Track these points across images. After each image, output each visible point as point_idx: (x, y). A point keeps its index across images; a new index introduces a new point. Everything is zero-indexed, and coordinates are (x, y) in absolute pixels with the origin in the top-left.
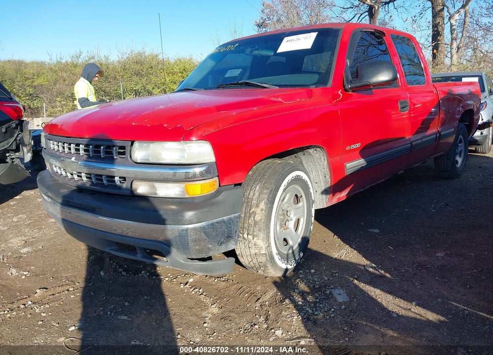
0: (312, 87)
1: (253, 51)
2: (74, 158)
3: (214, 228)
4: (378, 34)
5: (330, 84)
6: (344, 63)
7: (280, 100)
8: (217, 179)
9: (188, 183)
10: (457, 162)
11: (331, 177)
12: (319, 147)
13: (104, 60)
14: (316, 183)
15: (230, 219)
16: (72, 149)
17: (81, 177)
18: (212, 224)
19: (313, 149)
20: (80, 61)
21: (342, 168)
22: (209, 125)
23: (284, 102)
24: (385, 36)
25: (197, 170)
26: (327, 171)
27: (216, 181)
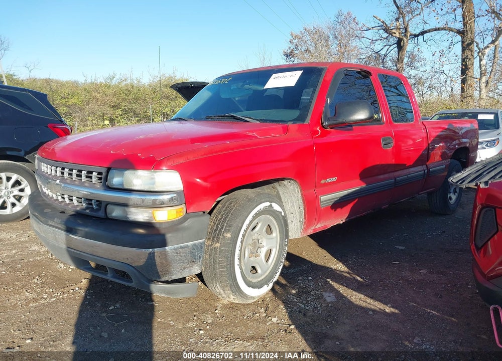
0: (290, 124)
1: (243, 85)
2: (59, 180)
3: (177, 253)
4: (364, 74)
5: (308, 121)
6: (325, 101)
7: (255, 134)
8: (184, 206)
9: (155, 209)
10: (451, 199)
11: (304, 208)
12: (292, 180)
13: (136, 82)
14: (292, 213)
15: (194, 245)
16: (58, 172)
17: (64, 198)
18: (176, 249)
19: (287, 181)
20: (113, 82)
21: (317, 200)
22: (180, 155)
23: (259, 137)
24: (371, 75)
25: (166, 197)
26: (301, 202)
27: (182, 208)
